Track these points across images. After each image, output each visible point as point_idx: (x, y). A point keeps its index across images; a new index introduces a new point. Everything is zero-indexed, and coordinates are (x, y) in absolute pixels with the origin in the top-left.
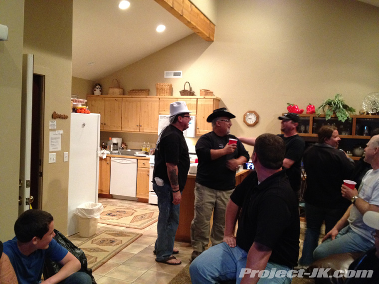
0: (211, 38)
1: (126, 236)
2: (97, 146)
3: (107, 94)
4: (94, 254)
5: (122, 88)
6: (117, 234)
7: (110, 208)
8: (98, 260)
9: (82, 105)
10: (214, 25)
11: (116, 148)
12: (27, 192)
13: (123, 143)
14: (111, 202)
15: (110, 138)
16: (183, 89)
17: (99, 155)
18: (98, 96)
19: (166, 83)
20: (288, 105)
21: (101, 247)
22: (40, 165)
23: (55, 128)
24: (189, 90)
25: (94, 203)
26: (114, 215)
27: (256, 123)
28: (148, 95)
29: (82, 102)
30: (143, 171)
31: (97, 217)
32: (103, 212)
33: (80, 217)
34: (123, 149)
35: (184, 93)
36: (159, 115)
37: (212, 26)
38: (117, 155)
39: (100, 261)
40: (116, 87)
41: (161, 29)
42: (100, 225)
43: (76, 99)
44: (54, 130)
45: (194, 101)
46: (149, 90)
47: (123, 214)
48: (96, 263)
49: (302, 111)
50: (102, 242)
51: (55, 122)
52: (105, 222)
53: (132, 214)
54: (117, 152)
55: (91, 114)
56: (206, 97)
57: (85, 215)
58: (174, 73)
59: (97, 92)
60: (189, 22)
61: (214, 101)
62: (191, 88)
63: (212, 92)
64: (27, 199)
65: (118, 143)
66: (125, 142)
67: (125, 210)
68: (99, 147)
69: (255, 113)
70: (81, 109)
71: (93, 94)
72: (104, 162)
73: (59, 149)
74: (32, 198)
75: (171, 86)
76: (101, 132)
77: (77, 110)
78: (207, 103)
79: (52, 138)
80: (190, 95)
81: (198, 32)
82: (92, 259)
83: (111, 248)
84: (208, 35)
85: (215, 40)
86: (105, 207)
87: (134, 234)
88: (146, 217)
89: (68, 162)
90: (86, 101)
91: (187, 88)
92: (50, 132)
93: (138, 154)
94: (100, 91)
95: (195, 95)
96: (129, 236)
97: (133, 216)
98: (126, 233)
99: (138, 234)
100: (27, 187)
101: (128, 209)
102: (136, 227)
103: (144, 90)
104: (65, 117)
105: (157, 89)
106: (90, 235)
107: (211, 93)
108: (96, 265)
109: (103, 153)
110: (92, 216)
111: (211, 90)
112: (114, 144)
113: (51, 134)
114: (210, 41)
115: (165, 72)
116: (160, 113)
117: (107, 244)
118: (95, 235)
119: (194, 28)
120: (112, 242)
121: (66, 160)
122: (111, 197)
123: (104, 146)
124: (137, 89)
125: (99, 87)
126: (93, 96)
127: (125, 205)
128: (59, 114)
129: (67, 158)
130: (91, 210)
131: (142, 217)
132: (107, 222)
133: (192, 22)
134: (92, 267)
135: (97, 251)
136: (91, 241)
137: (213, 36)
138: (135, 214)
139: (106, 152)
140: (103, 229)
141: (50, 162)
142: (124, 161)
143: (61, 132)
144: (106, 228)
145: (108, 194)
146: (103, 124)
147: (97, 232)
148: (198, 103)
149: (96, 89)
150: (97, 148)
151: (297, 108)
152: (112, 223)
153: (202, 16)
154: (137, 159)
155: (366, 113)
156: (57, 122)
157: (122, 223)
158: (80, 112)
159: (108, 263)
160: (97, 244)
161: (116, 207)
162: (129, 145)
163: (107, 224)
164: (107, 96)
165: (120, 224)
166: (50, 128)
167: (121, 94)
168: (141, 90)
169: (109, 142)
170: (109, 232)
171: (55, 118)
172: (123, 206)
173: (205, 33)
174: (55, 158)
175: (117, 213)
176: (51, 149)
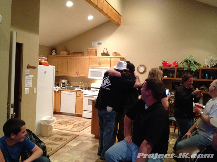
0: (119, 23)
1: (69, 136)
2: (53, 84)
3: (59, 55)
4: (50, 146)
5: (68, 51)
6: (64, 135)
7: (60, 120)
8: (53, 150)
9: (45, 61)
10: (121, 16)
11: (64, 86)
12: (12, 110)
13: (68, 82)
14: (61, 116)
15: (61, 80)
16: (103, 52)
17: (54, 89)
18: (54, 56)
19: (93, 49)
20: (163, 62)
21: (55, 142)
22: (20, 95)
23: (29, 74)
24: (106, 52)
25: (51, 117)
26: (63, 124)
27: (145, 72)
28: (83, 55)
29: (44, 59)
30: (79, 98)
31: (52, 125)
32: (56, 122)
33: (43, 125)
34: (68, 86)
35: (103, 54)
36: (89, 67)
37: (120, 16)
38: (64, 89)
39: (54, 151)
40: (64, 51)
41: (90, 18)
42: (54, 130)
43: (41, 57)
45: (109, 59)
46: (83, 53)
47: (68, 124)
48: (52, 151)
49: (171, 65)
50: (56, 139)
51: (29, 70)
52: (57, 128)
53: (73, 124)
54: (64, 87)
55: (50, 66)
56: (116, 57)
57: (45, 124)
58: (98, 43)
59: (54, 53)
60: (106, 14)
61: (120, 59)
62: (107, 52)
63: (120, 54)
64: (11, 114)
65: (65, 83)
66: (69, 82)
67: (69, 121)
68: (54, 85)
69: (144, 66)
70: (44, 63)
71: (51, 54)
72: (57, 94)
73: (31, 86)
74: (15, 114)
75: (96, 50)
76: (56, 76)
77: (42, 63)
78: (116, 60)
79: (27, 80)
80: (107, 56)
81: (112, 20)
82: (49, 149)
83: (60, 143)
84: (117, 22)
85: (121, 24)
86: (57, 119)
87: (74, 135)
88: (81, 125)
89: (36, 94)
90: (47, 58)
91: (105, 52)
92: (26, 76)
93: (76, 89)
94: (56, 53)
95: (110, 56)
96: (70, 136)
98: (70, 134)
99: (76, 135)
100: (12, 108)
101: (71, 120)
102: (75, 131)
103: (80, 52)
104: (35, 68)
105: (88, 52)
106: (49, 135)
107: (119, 55)
108: (51, 153)
109: (57, 89)
110: (50, 124)
112: (63, 83)
113: (27, 77)
114: (118, 25)
115: (93, 42)
116: (90, 65)
117: (58, 140)
118: (51, 135)
119: (109, 17)
120: (61, 139)
121: (35, 92)
122: (61, 113)
123: (57, 84)
124: (76, 52)
125: (55, 50)
126: (51, 55)
128: (31, 66)
129: (36, 91)
130: (49, 121)
131: (79, 125)
132: (58, 128)
133: (108, 14)
134: (49, 154)
135: (52, 145)
136: (49, 138)
137: (120, 22)
138: (75, 123)
139: (58, 88)
140: (56, 132)
141: (26, 93)
142: (69, 93)
143: (32, 76)
144: (58, 131)
145: (59, 111)
146: (57, 72)
147: (52, 134)
148: (112, 60)
150: (53, 86)
151: (168, 64)
152: (61, 129)
153: (114, 11)
154: (76, 92)
155: (207, 67)
156: (30, 70)
157: (67, 129)
158: (44, 65)
159: (58, 151)
160: (52, 140)
161: (64, 119)
162: (71, 84)
163: (59, 129)
164: (60, 56)
165: (66, 129)
166: (26, 74)
167: (67, 55)
168: (79, 52)
169: (60, 82)
170: (60, 134)
171: (29, 68)
172: (68, 119)
173: (116, 20)
174: (28, 91)
175: (64, 123)
176: (26, 86)
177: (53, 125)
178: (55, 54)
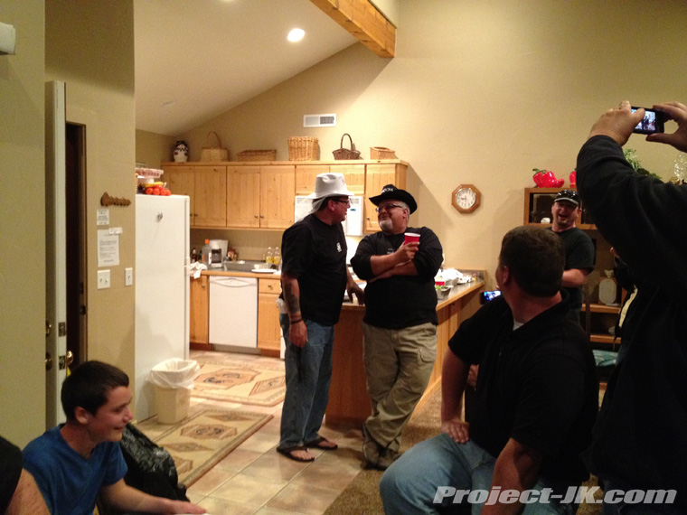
0: (389, 50)
1: (243, 419)
2: (186, 256)
3: (198, 160)
4: (186, 456)
5: (226, 149)
6: (227, 416)
7: (210, 369)
8: (195, 466)
9: (156, 180)
10: (395, 28)
11: (218, 260)
12: (61, 343)
13: (230, 249)
14: (212, 357)
15: (207, 241)
16: (339, 148)
17: (189, 273)
18: (181, 164)
19: (307, 138)
20: (535, 172)
21: (198, 441)
22: (82, 292)
23: (108, 223)
24: (349, 148)
25: (181, 360)
26: (219, 382)
27: (476, 207)
28: (275, 159)
29: (155, 174)
30: (268, 299)
31: (190, 387)
32: (198, 377)
33: (159, 387)
34: (230, 259)
35: (341, 154)
36: (297, 197)
37: (390, 28)
38: (219, 271)
39: (198, 469)
40: (215, 148)
41: (296, 35)
42: (193, 401)
43: (145, 169)
44: (106, 227)
45: (361, 169)
46: (275, 151)
47: (235, 379)
48: (192, 471)
49: (562, 183)
50: (200, 432)
51: (107, 212)
52: (202, 394)
53: (252, 379)
54: (219, 265)
55: (173, 196)
56: (383, 161)
57: (166, 384)
58: (321, 118)
59: (180, 156)
60: (349, 21)
61: (396, 167)
62: (352, 145)
63: (394, 152)
64: (60, 358)
65: (220, 250)
66: (234, 248)
67: (239, 372)
68: (188, 258)
69: (474, 189)
70: (154, 187)
71: (173, 160)
72: (199, 286)
73: (116, 262)
74: (70, 354)
75: (316, 142)
76: (191, 230)
77: (147, 189)
78: (384, 172)
79: (102, 243)
80: (351, 158)
81: (366, 41)
82: (183, 465)
83: (215, 443)
84: (383, 47)
85: (395, 55)
86: (201, 367)
87: (258, 415)
88: (277, 384)
89: (132, 287)
90: (161, 172)
91: (347, 146)
92: (99, 231)
93: (258, 268)
94: (186, 154)
95: (361, 158)
96: (247, 419)
97: (253, 383)
98: (246, 414)
99: (265, 416)
100: (60, 335)
101: (244, 369)
102: (262, 402)
103: (266, 151)
104: (125, 203)
105: (291, 148)
106: (177, 420)
107: (391, 154)
108: (190, 476)
109: (194, 269)
110: (179, 384)
111: (391, 149)
112: (214, 252)
113: (101, 235)
114: (386, 56)
115: (305, 117)
116: (297, 192)
117: (210, 435)
118: (186, 419)
119: (357, 32)
120: (219, 431)
121: (129, 282)
122: (211, 348)
123: (196, 257)
124: (254, 149)
125: (184, 147)
126: (173, 163)
127: (238, 362)
128: (114, 197)
129: (131, 278)
130: (177, 374)
131: (270, 384)
132: (207, 395)
133: (354, 21)
134: (185, 480)
135: (192, 450)
136: (179, 430)
137: (393, 48)
138: (257, 379)
139: (201, 266)
140: (201, 407)
141: (100, 286)
142: (234, 283)
143: (119, 230)
144: (205, 405)
145: (205, 342)
146: (194, 216)
147: (189, 414)
148: (368, 172)
149: (178, 151)
150: (186, 260)
151: (553, 178)
152: (217, 397)
153: (373, 11)
154: (258, 279)
156: (110, 213)
157: (234, 397)
158: (152, 194)
159: (213, 470)
160: (191, 435)
161: (222, 367)
162: (241, 253)
163: (208, 398)
164: (199, 163)
165: (232, 398)
166: (98, 223)
167: (223, 160)
168: (262, 151)
169: (204, 249)
170: (212, 414)
171: (107, 205)
172: (234, 365)
173: (379, 42)
174: (108, 280)
175: (225, 378)
176: (101, 263)
177: (190, 385)
178: (186, 157)
